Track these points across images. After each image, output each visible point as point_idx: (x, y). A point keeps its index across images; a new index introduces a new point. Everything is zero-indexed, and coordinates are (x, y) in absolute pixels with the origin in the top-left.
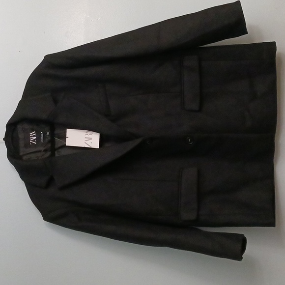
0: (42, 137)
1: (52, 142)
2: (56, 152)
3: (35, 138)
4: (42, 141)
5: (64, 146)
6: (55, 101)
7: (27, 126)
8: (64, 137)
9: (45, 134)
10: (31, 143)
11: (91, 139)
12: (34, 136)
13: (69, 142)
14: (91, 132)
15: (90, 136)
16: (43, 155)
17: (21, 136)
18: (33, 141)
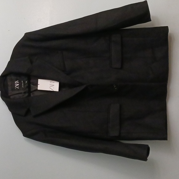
0: (23, 84)
1: (29, 87)
2: (31, 94)
3: (18, 85)
4: (23, 87)
5: (37, 90)
6: (32, 62)
7: (13, 77)
8: (37, 84)
9: (24, 82)
10: (16, 88)
11: (54, 85)
12: (18, 84)
13: (40, 88)
14: (54, 81)
15: (53, 84)
16: (23, 96)
17: (9, 83)
18: (17, 86)
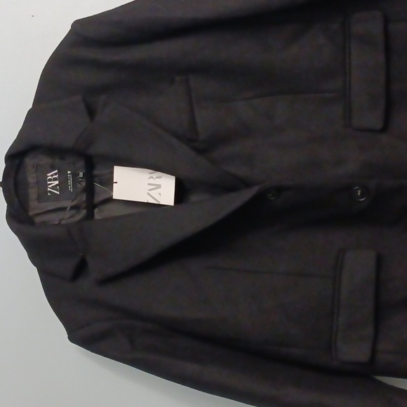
0: (70, 182)
1: (90, 190)
2: (96, 211)
3: (57, 182)
4: (71, 189)
5: (110, 200)
6: (91, 112)
7: (45, 160)
8: (109, 182)
9: (75, 175)
10: (50, 191)
11: (159, 186)
12: (55, 179)
13: (119, 193)
14: (159, 174)
15: (157, 181)
16: (72, 216)
17: (31, 179)
18: (53, 188)
